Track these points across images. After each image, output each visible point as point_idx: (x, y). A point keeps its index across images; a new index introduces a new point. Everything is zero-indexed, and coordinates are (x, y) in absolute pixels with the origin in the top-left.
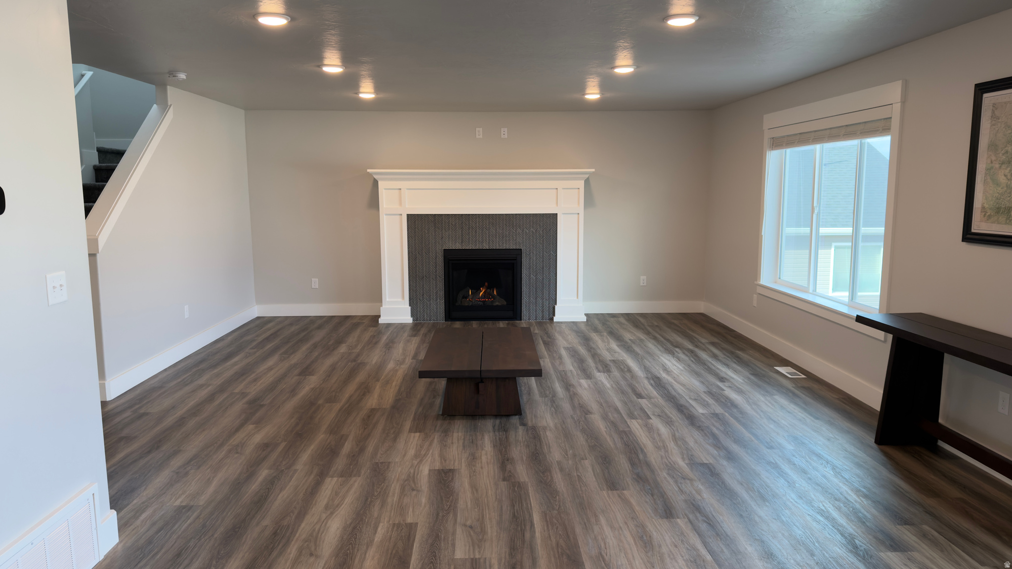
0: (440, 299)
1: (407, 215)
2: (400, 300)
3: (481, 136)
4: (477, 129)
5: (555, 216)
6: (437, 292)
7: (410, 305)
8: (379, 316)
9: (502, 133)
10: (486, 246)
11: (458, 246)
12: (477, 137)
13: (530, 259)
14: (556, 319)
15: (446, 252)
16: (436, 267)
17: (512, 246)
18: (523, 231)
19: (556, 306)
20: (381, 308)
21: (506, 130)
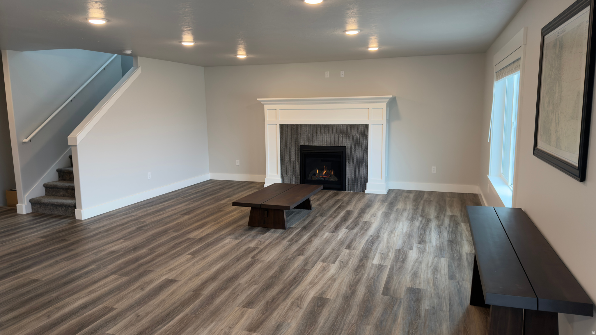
0: (298, 175)
1: (280, 125)
2: (276, 174)
3: (328, 77)
4: (326, 72)
5: (366, 127)
6: (296, 171)
7: (281, 178)
8: (264, 183)
9: (341, 74)
10: (324, 144)
11: (308, 144)
12: (326, 77)
13: (351, 153)
14: (366, 192)
15: (301, 147)
16: (295, 156)
17: (340, 145)
18: (347, 135)
19: (367, 183)
20: (265, 178)
21: (343, 72)
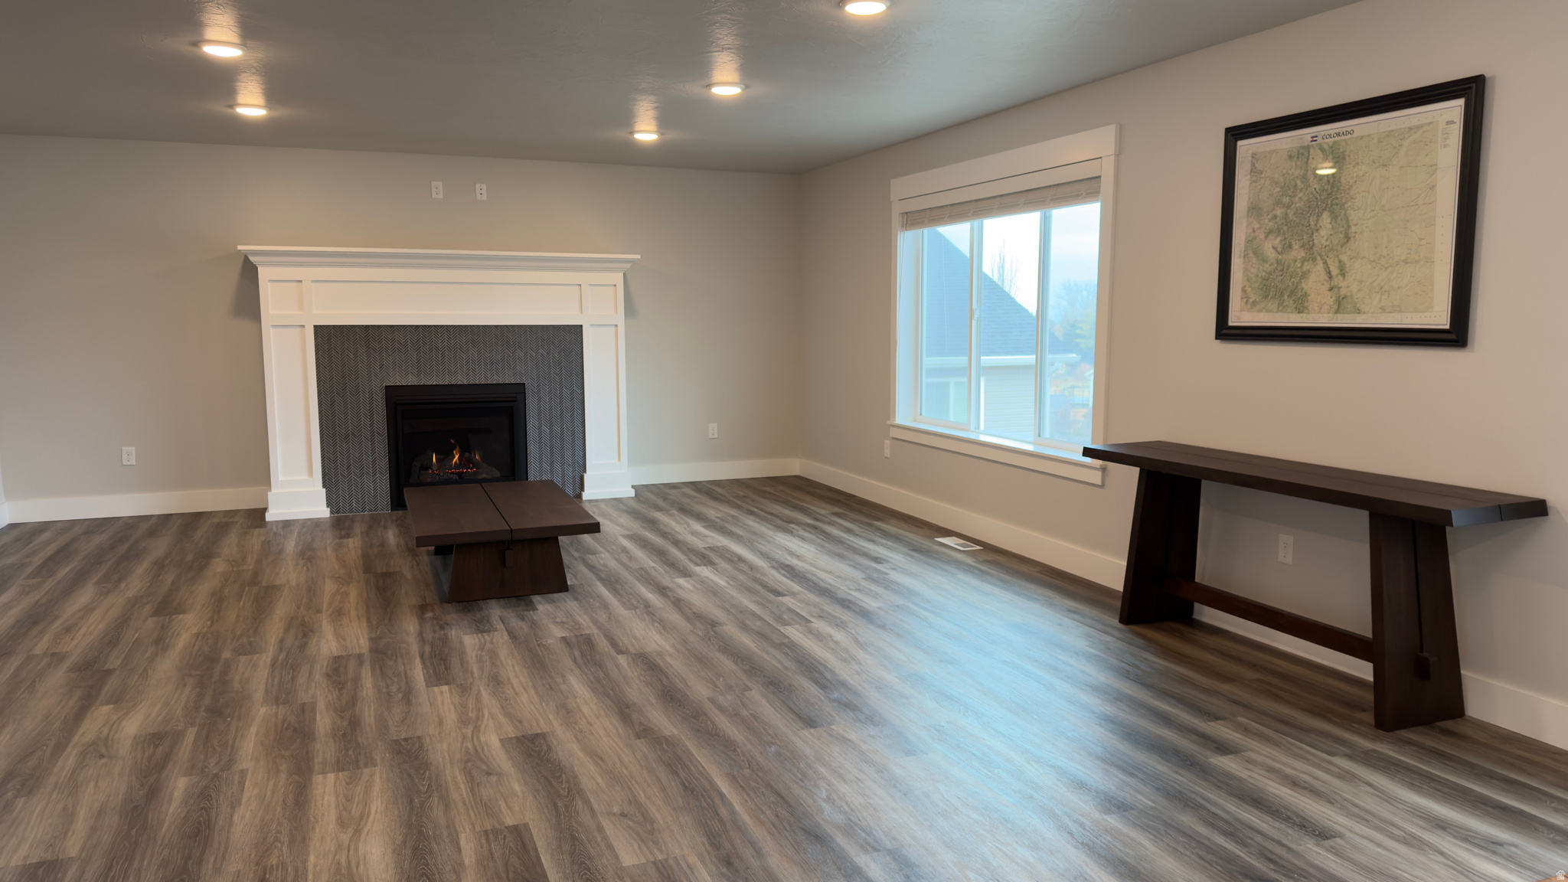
0: (381, 473)
1: (315, 326)
2: (305, 477)
3: (441, 196)
4: (433, 183)
5: (579, 329)
6: (374, 462)
7: (324, 486)
8: (265, 510)
9: (478, 191)
10: (462, 380)
11: (412, 380)
12: (434, 196)
13: (539, 400)
14: (586, 496)
15: (391, 392)
16: (371, 416)
17: (509, 379)
18: (526, 353)
19: (585, 476)
20: (269, 493)
21: (484, 187)
